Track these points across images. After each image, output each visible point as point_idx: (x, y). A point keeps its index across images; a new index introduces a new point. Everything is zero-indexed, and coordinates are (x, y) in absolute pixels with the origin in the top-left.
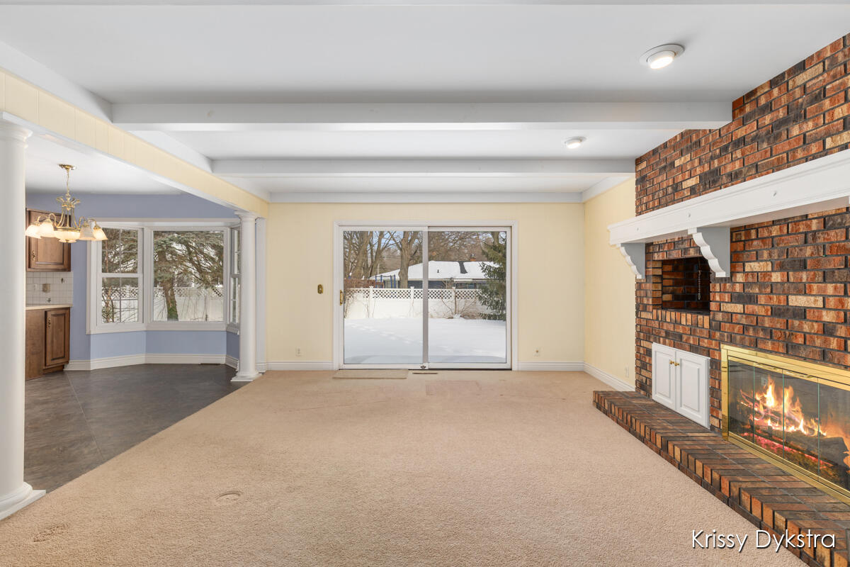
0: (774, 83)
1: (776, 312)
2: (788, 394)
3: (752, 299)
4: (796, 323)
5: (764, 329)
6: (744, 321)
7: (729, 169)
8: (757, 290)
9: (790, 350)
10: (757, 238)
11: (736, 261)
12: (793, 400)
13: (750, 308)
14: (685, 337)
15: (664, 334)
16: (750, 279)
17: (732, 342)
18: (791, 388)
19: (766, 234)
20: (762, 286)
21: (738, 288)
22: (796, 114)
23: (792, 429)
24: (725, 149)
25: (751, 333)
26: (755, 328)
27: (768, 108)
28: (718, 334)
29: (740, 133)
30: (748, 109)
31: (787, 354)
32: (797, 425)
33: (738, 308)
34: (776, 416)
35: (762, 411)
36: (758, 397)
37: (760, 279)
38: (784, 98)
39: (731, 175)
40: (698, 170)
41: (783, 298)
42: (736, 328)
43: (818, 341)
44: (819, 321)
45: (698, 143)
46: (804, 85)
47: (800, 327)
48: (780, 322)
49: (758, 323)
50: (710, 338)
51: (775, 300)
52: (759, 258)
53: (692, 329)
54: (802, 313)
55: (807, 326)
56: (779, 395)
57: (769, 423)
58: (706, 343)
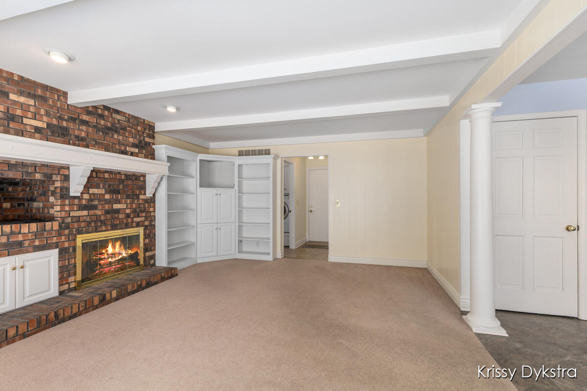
0: (105, 108)
1: (107, 212)
2: (118, 244)
3: (94, 207)
4: (116, 215)
5: (101, 221)
6: (88, 219)
7: (77, 133)
8: (96, 203)
9: (114, 227)
10: (97, 177)
12: (120, 246)
13: (92, 212)
14: (27, 243)
16: (93, 197)
17: (80, 232)
18: (119, 241)
19: (102, 176)
20: (100, 200)
21: (84, 202)
22: (114, 129)
23: (120, 257)
25: (93, 224)
26: (95, 222)
28: (67, 232)
29: (85, 117)
31: (112, 229)
32: (122, 254)
33: (85, 213)
34: (113, 255)
35: (106, 256)
36: (104, 251)
37: (100, 198)
38: (110, 119)
39: (77, 137)
40: (45, 119)
41: (110, 206)
42: (83, 224)
43: (125, 221)
44: (125, 213)
45: (43, 99)
46: (119, 121)
47: (118, 218)
48: (108, 216)
49: (97, 219)
50: (59, 234)
51: (107, 207)
52: (98, 187)
53: (36, 235)
54: (118, 211)
55: (121, 216)
56: (114, 247)
57: (110, 260)
58: (55, 240)
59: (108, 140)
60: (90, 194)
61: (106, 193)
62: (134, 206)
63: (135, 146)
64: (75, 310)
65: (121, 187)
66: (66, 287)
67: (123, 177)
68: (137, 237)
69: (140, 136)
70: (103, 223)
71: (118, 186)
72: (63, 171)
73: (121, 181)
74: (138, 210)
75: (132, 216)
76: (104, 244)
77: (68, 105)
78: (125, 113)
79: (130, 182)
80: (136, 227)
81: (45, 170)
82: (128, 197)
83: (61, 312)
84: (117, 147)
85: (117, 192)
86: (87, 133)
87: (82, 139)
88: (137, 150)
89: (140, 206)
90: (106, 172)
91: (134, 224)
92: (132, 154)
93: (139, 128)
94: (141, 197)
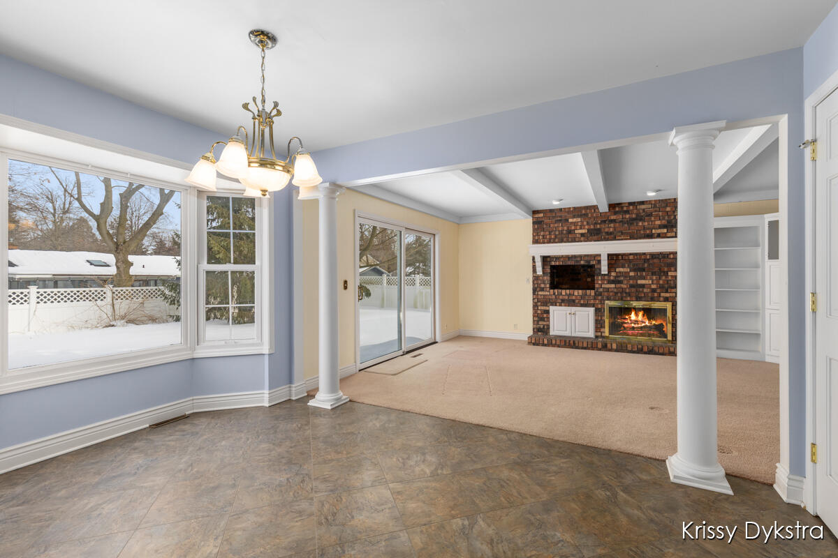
0: (631, 204)
1: (632, 286)
2: (641, 314)
3: (620, 282)
4: (641, 289)
5: (626, 293)
6: (615, 290)
7: (606, 230)
8: (622, 279)
9: (639, 299)
10: (622, 259)
11: (611, 266)
12: (643, 315)
13: (618, 285)
14: (577, 301)
15: (560, 301)
16: (619, 275)
17: (609, 299)
18: (643, 311)
19: (627, 258)
20: (625, 277)
21: (612, 278)
22: (639, 218)
23: (643, 325)
24: (605, 222)
25: (619, 295)
26: (621, 293)
27: (627, 212)
28: (600, 298)
29: (613, 217)
30: (617, 209)
32: (645, 323)
33: (613, 286)
34: (636, 322)
35: (629, 321)
36: (627, 317)
37: (626, 275)
38: (635, 211)
39: (607, 233)
40: (586, 227)
41: (635, 281)
42: (611, 294)
43: (650, 295)
44: (650, 288)
45: (586, 215)
46: (644, 209)
47: (643, 291)
48: (633, 290)
49: (623, 291)
50: (595, 299)
51: (631, 282)
52: (623, 266)
53: (582, 297)
54: (643, 286)
55: (645, 290)
56: (637, 315)
57: (633, 325)
58: (592, 302)
59: (634, 229)
60: (617, 273)
61: (630, 271)
62: (661, 282)
63: (661, 227)
64: (585, 345)
65: (646, 265)
66: (599, 334)
67: (648, 257)
68: (665, 310)
69: (669, 216)
70: (629, 294)
71: (643, 264)
72: (597, 257)
73: (646, 260)
74: (666, 286)
75: (658, 291)
76: (628, 311)
77: (601, 213)
78: (650, 201)
79: (656, 261)
80: (664, 301)
81: (586, 258)
82: (653, 274)
83: (577, 342)
84: (642, 232)
85: (644, 270)
86: (615, 228)
87: (611, 233)
88: (665, 231)
89: (669, 282)
90: (631, 254)
91: (662, 299)
92: (659, 236)
93: (668, 209)
94: (670, 274)
